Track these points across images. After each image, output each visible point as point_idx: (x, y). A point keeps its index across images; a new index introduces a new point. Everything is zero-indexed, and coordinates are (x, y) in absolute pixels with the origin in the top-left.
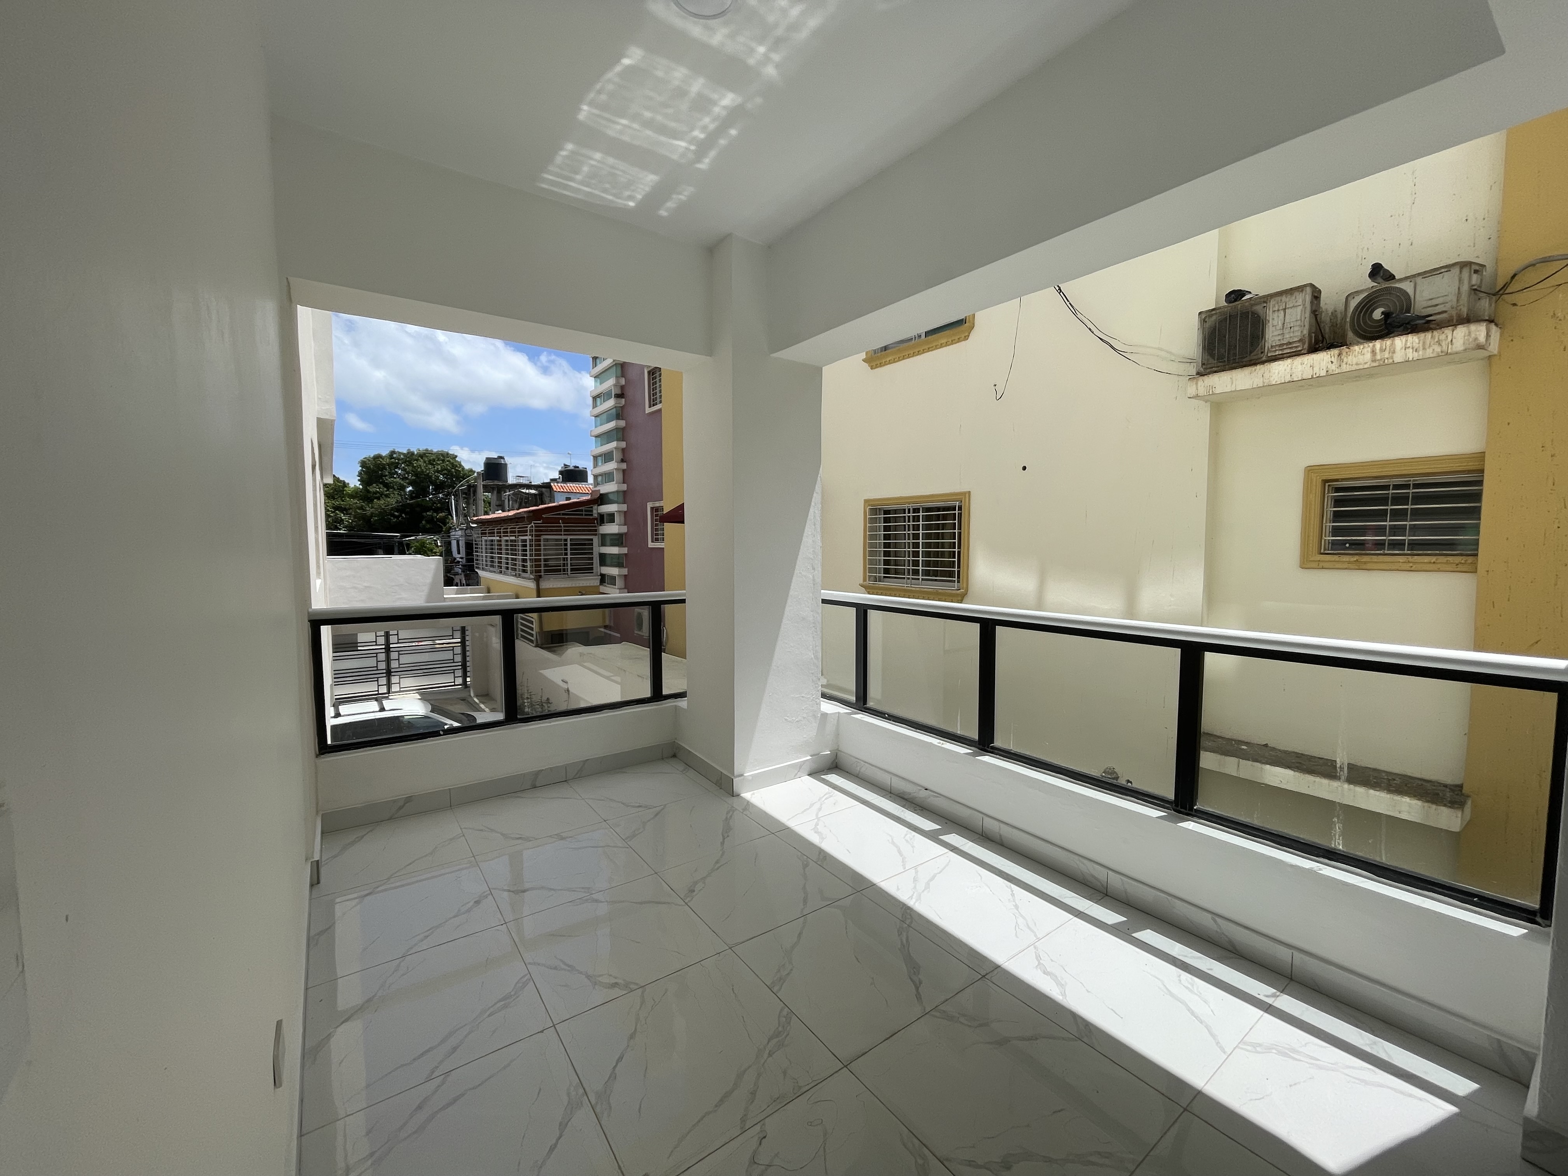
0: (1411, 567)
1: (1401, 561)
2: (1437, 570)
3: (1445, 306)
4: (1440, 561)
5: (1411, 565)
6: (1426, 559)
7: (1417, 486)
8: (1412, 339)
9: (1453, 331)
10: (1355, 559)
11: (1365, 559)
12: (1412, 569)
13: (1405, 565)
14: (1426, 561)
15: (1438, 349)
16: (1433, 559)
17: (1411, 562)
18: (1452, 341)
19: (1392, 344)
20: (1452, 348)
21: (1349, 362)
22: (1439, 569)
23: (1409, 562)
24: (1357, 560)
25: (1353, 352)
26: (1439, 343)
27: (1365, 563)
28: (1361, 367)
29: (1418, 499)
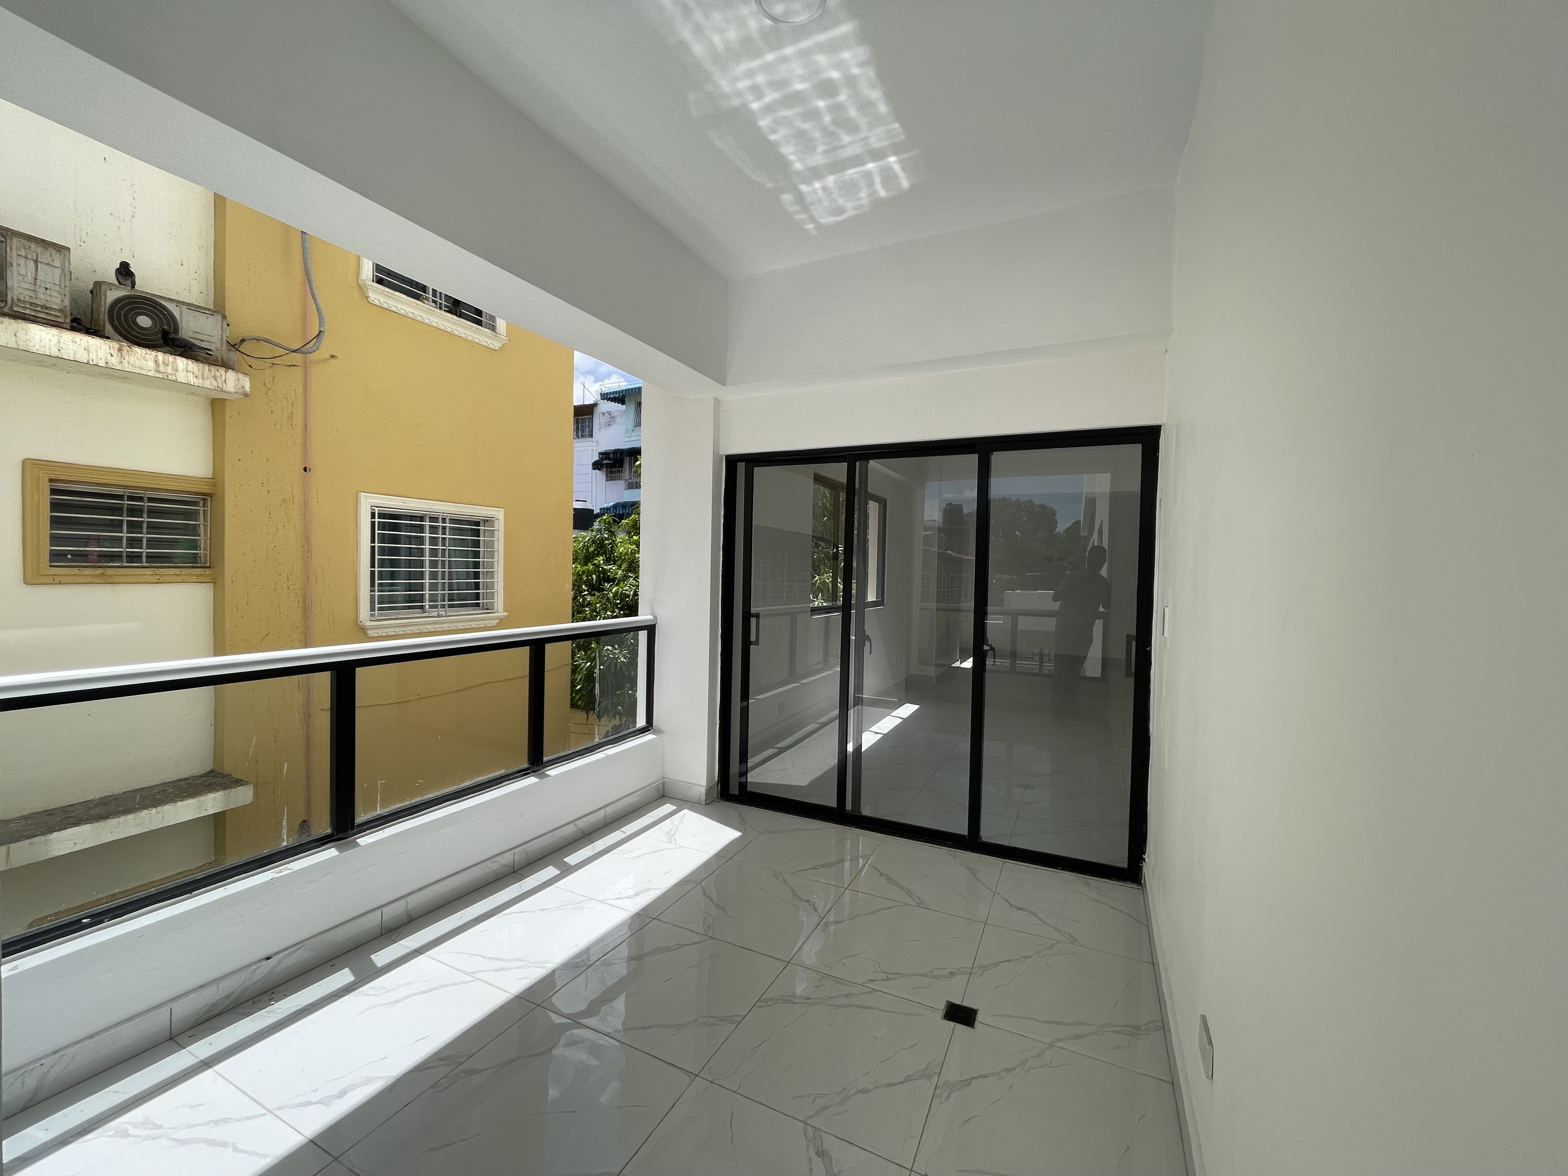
0: (159, 579)
1: (148, 573)
2: (183, 581)
3: (210, 345)
4: (184, 573)
5: (158, 577)
6: (172, 571)
7: (151, 500)
8: (191, 365)
9: (226, 372)
10: (100, 573)
11: (110, 572)
12: (159, 581)
13: (153, 577)
14: (172, 573)
15: (215, 383)
16: (178, 571)
17: (158, 575)
18: (225, 381)
19: (174, 361)
20: (226, 387)
21: (132, 361)
22: (184, 580)
23: (156, 574)
24: (102, 573)
25: (135, 354)
26: (215, 377)
27: (110, 576)
28: (145, 373)
29: (152, 512)
